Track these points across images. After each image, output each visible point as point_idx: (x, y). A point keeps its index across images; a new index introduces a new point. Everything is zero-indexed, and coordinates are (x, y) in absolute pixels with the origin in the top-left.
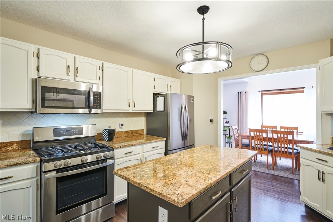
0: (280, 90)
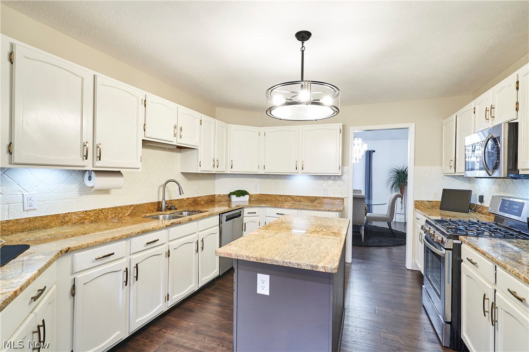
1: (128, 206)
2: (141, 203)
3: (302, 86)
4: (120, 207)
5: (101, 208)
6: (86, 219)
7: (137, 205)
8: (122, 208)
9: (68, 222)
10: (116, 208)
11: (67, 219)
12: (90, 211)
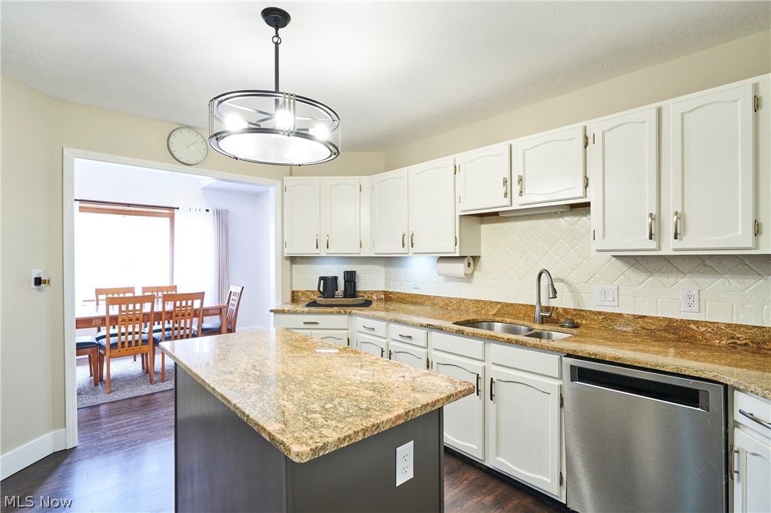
0: (129, 205)
1: (493, 302)
2: (513, 302)
3: (277, 101)
4: (483, 301)
5: (462, 297)
6: (449, 306)
7: (506, 304)
8: (485, 302)
9: (436, 305)
10: (478, 301)
11: (436, 301)
12: (453, 299)
